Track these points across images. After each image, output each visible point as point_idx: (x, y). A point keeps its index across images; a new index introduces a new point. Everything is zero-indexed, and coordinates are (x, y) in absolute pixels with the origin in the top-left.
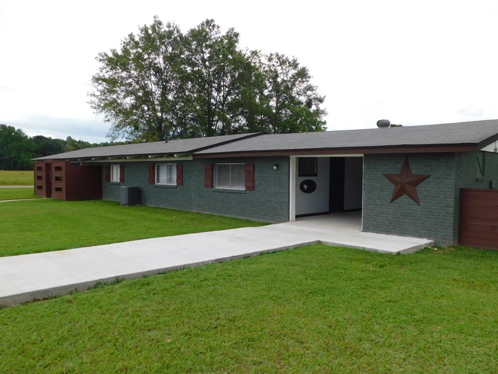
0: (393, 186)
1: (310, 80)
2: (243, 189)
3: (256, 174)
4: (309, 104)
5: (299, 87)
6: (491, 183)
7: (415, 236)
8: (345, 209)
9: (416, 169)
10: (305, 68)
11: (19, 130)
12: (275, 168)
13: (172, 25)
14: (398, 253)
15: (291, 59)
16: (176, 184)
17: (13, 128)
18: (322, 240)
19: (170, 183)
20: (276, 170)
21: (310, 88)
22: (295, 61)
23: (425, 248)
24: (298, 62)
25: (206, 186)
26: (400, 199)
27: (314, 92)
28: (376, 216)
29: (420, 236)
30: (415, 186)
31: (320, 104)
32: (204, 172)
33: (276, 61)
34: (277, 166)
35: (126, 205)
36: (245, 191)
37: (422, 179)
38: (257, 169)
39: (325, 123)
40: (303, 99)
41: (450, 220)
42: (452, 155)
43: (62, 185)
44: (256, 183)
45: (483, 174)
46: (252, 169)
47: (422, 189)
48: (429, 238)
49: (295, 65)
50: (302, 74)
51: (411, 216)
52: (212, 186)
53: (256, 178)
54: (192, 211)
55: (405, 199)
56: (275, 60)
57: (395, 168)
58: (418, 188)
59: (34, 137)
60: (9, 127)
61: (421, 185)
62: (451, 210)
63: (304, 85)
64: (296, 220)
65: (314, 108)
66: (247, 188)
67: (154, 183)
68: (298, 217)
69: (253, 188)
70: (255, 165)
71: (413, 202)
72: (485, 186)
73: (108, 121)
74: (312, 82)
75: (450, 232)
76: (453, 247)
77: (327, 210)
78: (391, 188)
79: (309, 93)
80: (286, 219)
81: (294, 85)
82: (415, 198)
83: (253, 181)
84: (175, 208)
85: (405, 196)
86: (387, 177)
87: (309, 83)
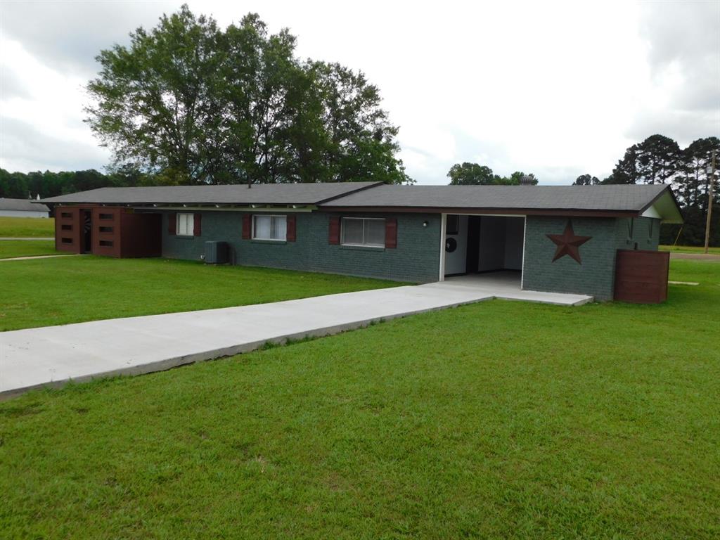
0: (555, 246)
1: (379, 103)
2: (382, 246)
3: (399, 231)
4: (378, 135)
5: (365, 112)
6: (636, 244)
7: (575, 293)
8: (480, 269)
9: (579, 231)
10: (375, 87)
12: (425, 225)
13: (207, 18)
14: (573, 305)
15: (356, 74)
16: (285, 240)
18: (497, 296)
19: (274, 238)
20: (426, 227)
21: (380, 114)
22: (361, 77)
23: (588, 303)
24: (365, 78)
25: (331, 243)
26: (562, 258)
27: (385, 119)
28: (537, 274)
29: (581, 293)
30: (578, 246)
31: (393, 136)
32: (328, 227)
33: (336, 74)
34: (427, 223)
35: (214, 263)
36: (385, 249)
37: (584, 240)
38: (400, 226)
39: (400, 162)
40: (370, 127)
41: (609, 279)
42: (613, 219)
43: (115, 238)
44: (400, 240)
45: (631, 236)
46: (395, 225)
47: (583, 249)
48: (588, 294)
49: (360, 81)
50: (370, 95)
51: (572, 275)
52: (338, 242)
53: (398, 235)
54: (309, 271)
55: (566, 259)
56: (334, 73)
57: (559, 230)
58: (580, 248)
61: (583, 245)
62: (611, 269)
63: (373, 109)
64: (445, 280)
65: (384, 140)
66: (387, 246)
67: (251, 238)
68: (447, 277)
69: (395, 246)
70: (398, 222)
71: (575, 262)
72: (631, 248)
73: (106, 145)
74: (382, 106)
75: (608, 289)
76: (610, 301)
77: (463, 270)
78: (553, 248)
79: (378, 120)
80: (436, 279)
81: (358, 108)
82: (576, 258)
83: (395, 238)
84: (285, 267)
85: (567, 256)
86: (550, 238)
87: (378, 108)
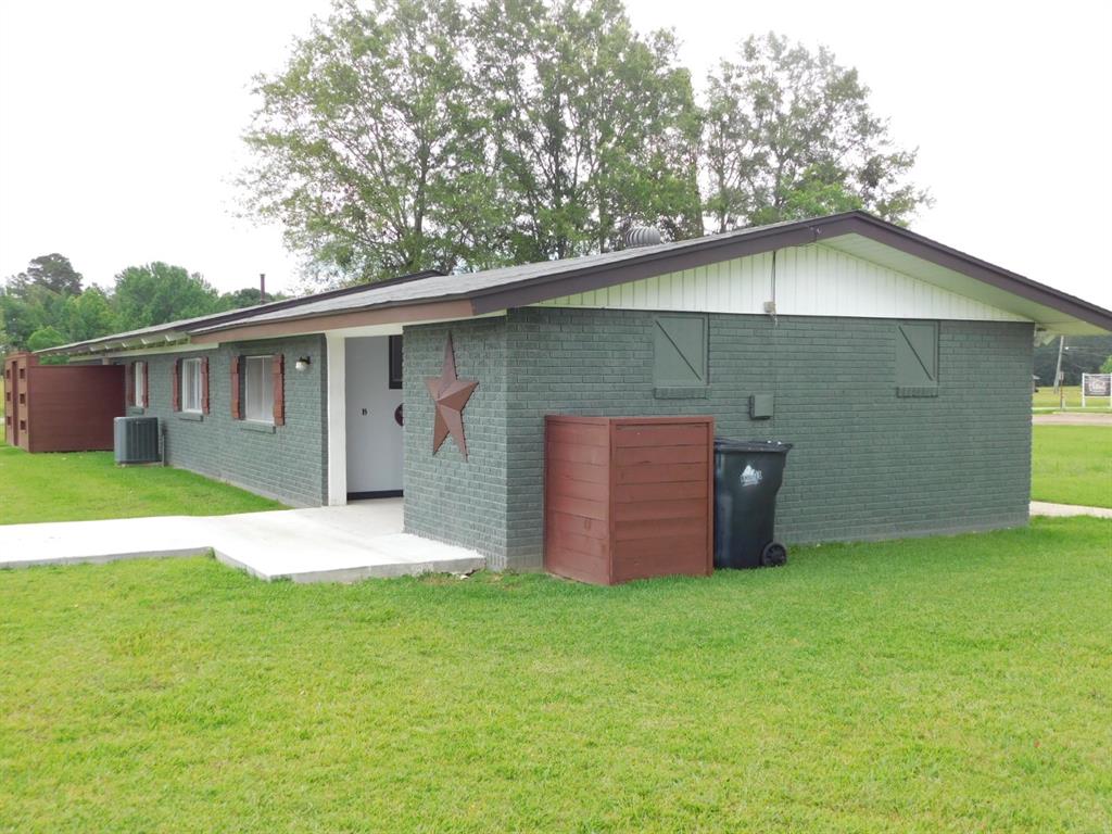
0: (434, 412)
2: (272, 421)
3: (286, 385)
4: (871, 175)
11: (196, 275)
12: (298, 365)
16: (200, 412)
17: (184, 272)
20: (305, 372)
25: (233, 415)
26: (445, 444)
28: (418, 490)
30: (460, 410)
32: (230, 380)
34: (307, 362)
35: (122, 463)
36: (273, 428)
37: (467, 390)
38: (287, 371)
43: (26, 414)
44: (287, 406)
46: (280, 370)
47: (470, 418)
48: (479, 550)
51: (458, 491)
52: (240, 415)
53: (285, 393)
55: (450, 444)
57: (438, 364)
58: (465, 416)
59: (237, 292)
60: (173, 268)
61: (468, 406)
64: (349, 504)
66: (277, 419)
67: (180, 410)
69: (283, 419)
70: (285, 360)
71: (459, 453)
80: (319, 500)
83: (282, 400)
85: (450, 437)
